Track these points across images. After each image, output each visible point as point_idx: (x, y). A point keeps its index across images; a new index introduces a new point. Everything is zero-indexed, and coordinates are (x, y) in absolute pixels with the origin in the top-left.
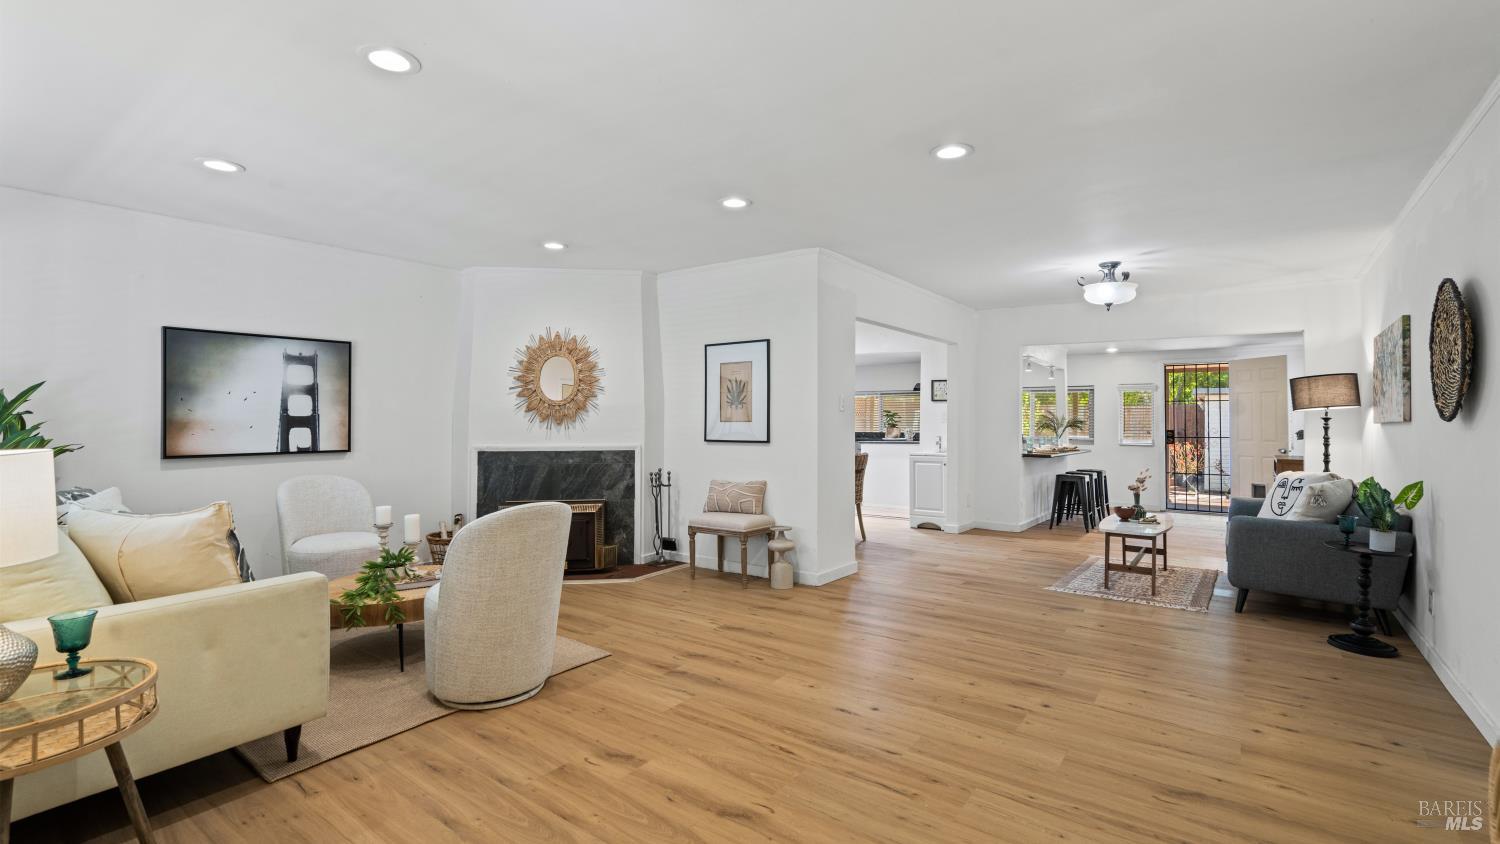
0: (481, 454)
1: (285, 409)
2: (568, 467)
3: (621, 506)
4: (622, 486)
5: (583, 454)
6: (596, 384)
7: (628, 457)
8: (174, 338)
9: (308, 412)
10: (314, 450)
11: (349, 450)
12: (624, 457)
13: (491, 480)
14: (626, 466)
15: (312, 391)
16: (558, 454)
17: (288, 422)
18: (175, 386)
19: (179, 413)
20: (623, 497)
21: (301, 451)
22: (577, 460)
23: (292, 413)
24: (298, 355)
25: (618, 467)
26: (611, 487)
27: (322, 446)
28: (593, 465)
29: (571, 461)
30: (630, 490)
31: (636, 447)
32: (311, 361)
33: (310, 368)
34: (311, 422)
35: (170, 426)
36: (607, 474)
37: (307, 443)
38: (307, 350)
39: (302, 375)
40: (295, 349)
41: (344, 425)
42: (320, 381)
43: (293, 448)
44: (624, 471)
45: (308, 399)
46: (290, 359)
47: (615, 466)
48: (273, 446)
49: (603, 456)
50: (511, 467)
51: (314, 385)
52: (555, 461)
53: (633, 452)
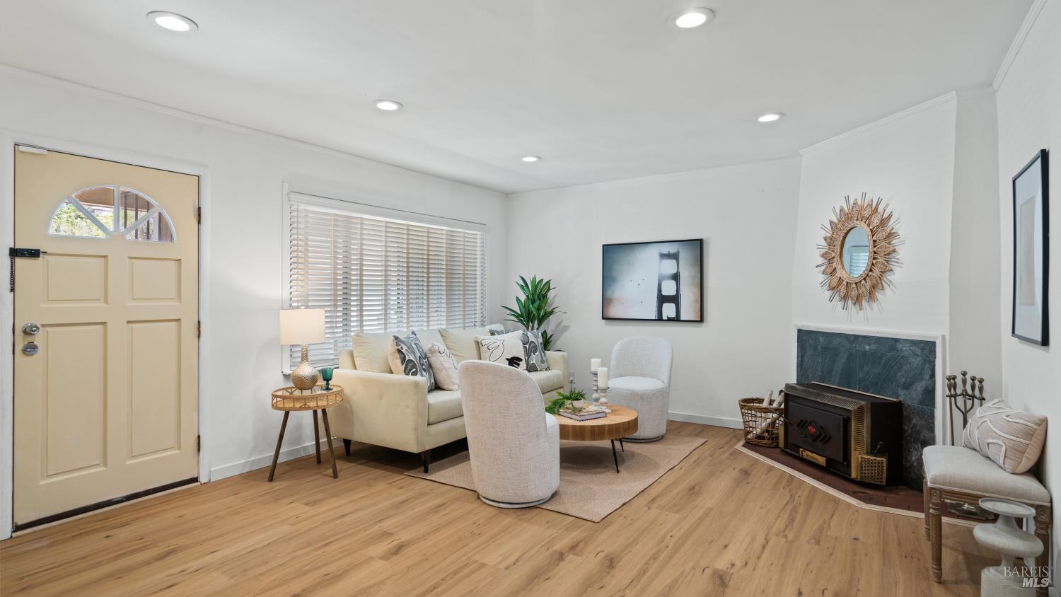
0: (800, 331)
1: (660, 291)
2: (865, 353)
3: (918, 414)
4: (919, 387)
5: (879, 340)
6: (894, 255)
7: (928, 349)
8: (608, 250)
9: (673, 293)
10: (676, 319)
11: (701, 321)
12: (923, 349)
13: (806, 358)
14: (924, 363)
15: (676, 277)
16: (856, 337)
17: (662, 299)
18: (608, 278)
19: (609, 294)
20: (921, 403)
21: (670, 320)
22: (874, 347)
23: (664, 293)
24: (667, 252)
25: (916, 362)
26: (907, 386)
27: (683, 317)
28: (889, 355)
29: (867, 348)
30: (930, 393)
31: (937, 338)
32: (675, 256)
33: (674, 261)
34: (675, 299)
35: (606, 302)
36: (903, 369)
37: (673, 315)
38: (672, 249)
39: (669, 267)
40: (666, 249)
41: (697, 302)
42: (681, 270)
43: (665, 317)
44: (923, 369)
45: (674, 283)
46: (663, 256)
47: (912, 360)
48: (653, 316)
49: (899, 346)
50: (819, 347)
51: (677, 273)
52: (854, 345)
53: (933, 344)
